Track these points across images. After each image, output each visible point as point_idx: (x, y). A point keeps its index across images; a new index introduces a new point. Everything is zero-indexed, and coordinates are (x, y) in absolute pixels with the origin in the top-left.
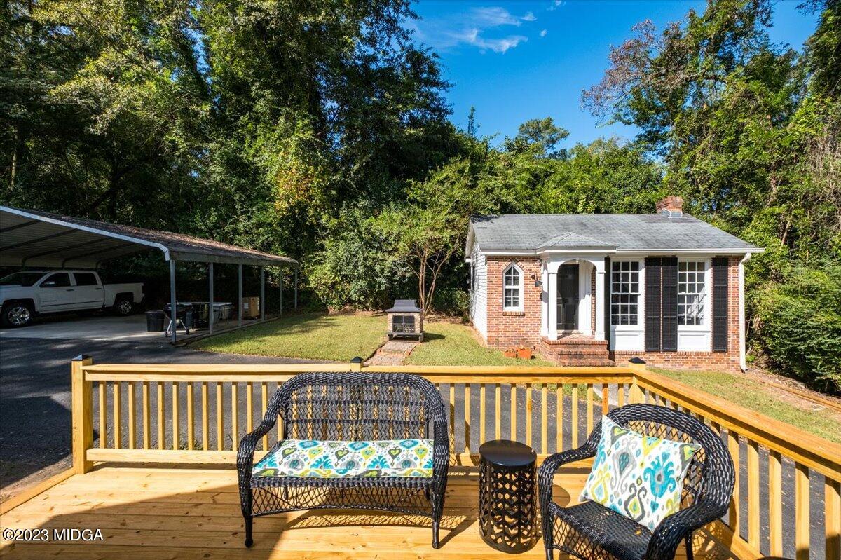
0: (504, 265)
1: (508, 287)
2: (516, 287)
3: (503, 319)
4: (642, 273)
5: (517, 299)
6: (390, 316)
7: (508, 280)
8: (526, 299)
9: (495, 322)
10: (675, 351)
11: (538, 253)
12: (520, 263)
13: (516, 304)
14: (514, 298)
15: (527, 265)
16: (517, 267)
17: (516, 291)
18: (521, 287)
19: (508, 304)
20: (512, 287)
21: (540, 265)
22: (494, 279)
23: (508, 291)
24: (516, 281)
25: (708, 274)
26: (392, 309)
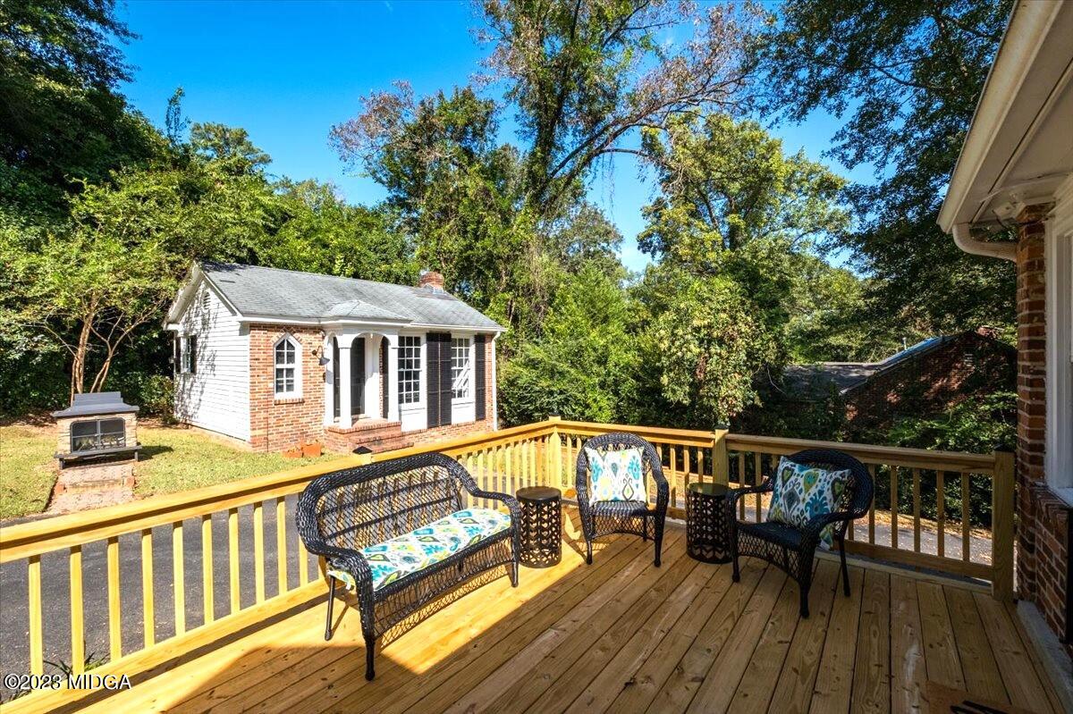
0: (276, 337)
1: (280, 366)
2: (290, 366)
3: (274, 410)
4: (424, 348)
5: (292, 381)
6: (65, 425)
7: (279, 357)
8: (305, 381)
9: (263, 415)
10: (450, 424)
11: (322, 323)
12: (297, 335)
13: (290, 388)
14: (288, 381)
15: (305, 337)
16: (292, 340)
17: (290, 371)
18: (297, 366)
19: (279, 388)
20: (285, 366)
21: (323, 338)
22: (262, 356)
23: (279, 372)
24: (291, 358)
25: (472, 349)
26: (68, 411)
